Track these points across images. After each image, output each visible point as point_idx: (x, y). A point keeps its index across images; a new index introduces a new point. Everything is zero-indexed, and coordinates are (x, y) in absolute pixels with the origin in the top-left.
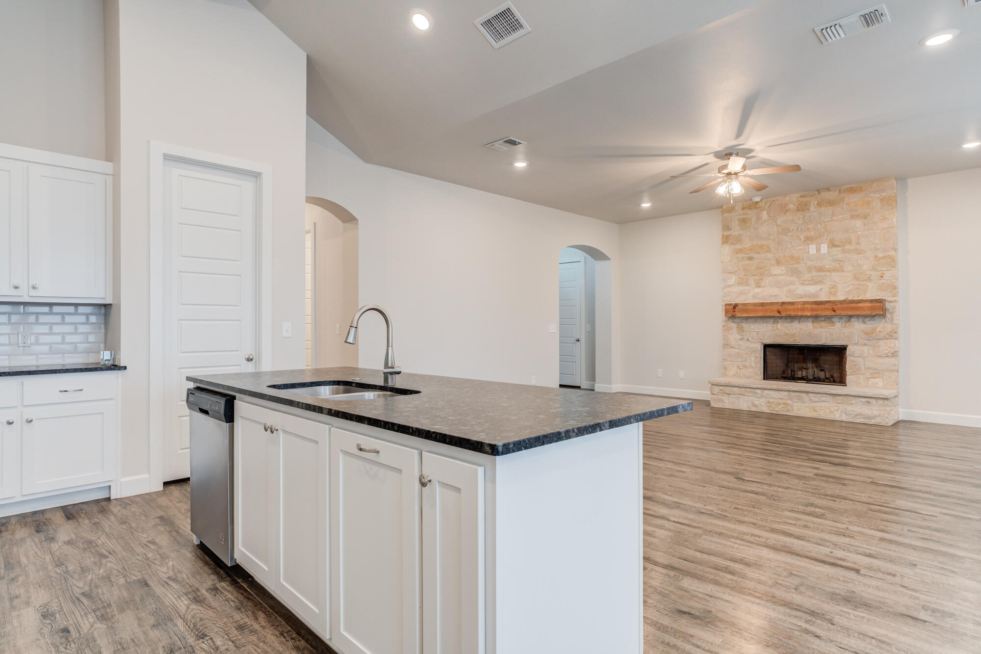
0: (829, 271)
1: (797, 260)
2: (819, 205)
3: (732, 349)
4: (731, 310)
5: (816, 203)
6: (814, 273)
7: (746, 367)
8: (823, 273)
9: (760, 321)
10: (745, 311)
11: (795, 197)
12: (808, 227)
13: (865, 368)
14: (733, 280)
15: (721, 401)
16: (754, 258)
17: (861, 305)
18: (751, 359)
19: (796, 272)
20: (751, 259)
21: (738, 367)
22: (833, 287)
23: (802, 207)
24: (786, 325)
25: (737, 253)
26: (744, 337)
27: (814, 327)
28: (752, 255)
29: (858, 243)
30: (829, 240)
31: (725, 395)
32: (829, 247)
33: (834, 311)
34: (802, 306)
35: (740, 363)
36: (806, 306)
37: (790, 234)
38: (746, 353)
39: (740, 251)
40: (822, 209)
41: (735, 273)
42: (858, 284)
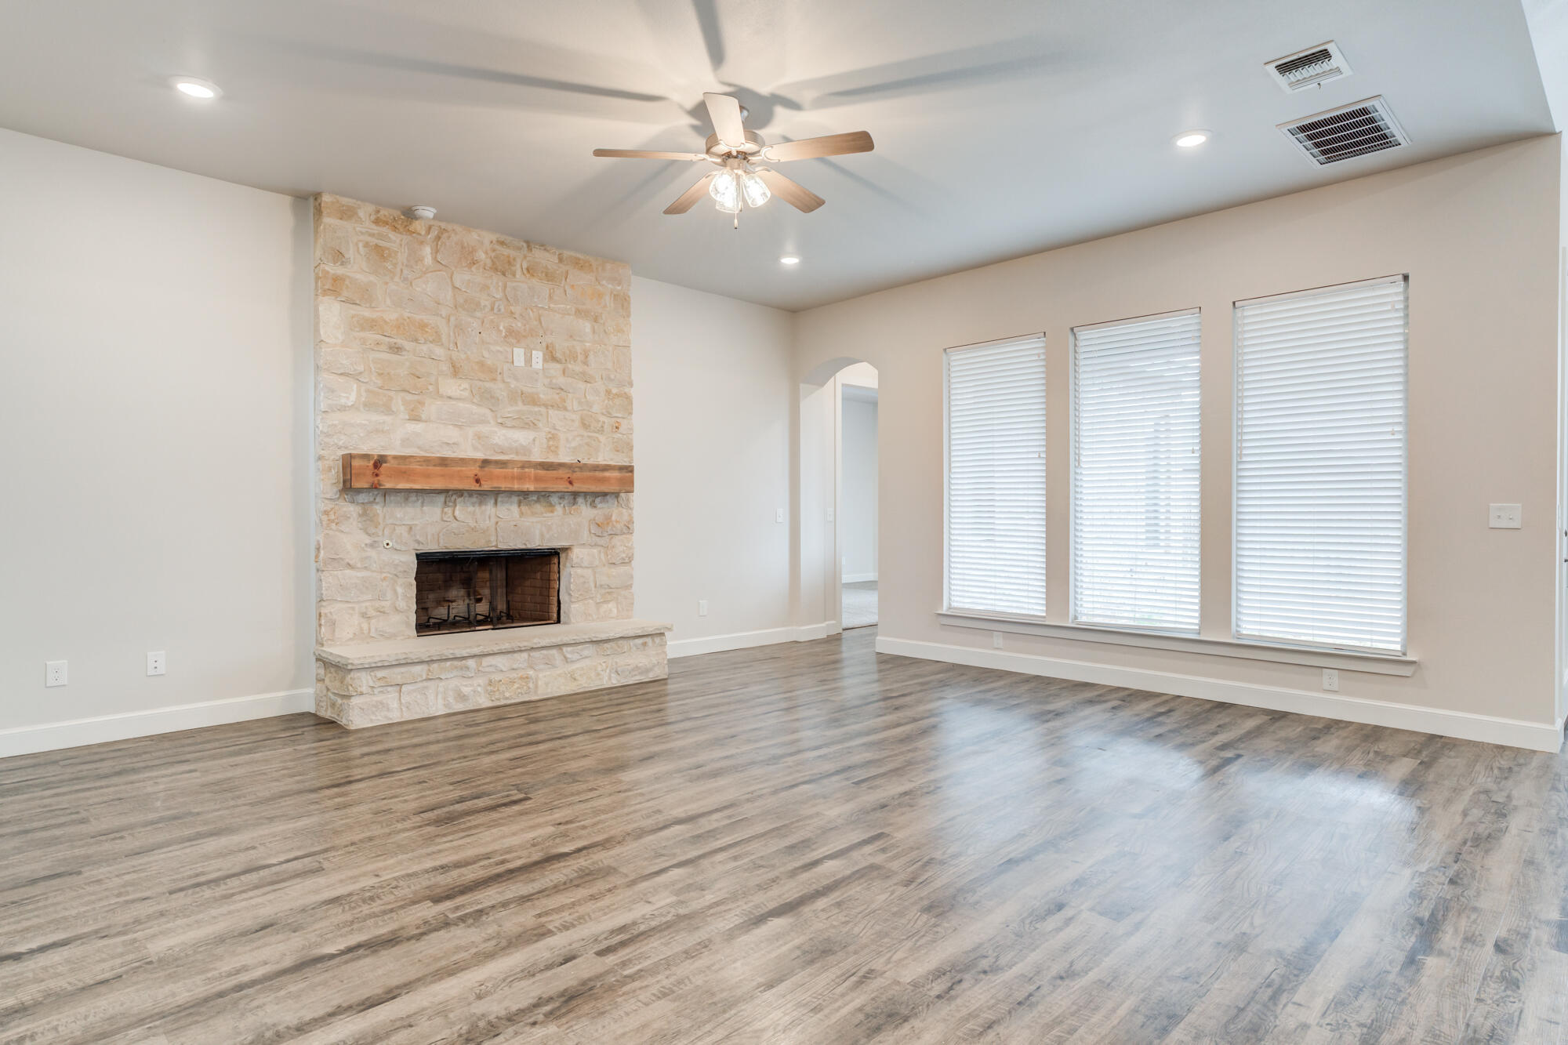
0: (546, 406)
1: (489, 372)
2: (530, 271)
3: (348, 572)
4: (369, 472)
5: (525, 265)
6: (520, 407)
7: (384, 612)
8: (536, 409)
9: (418, 500)
10: (403, 474)
11: (488, 237)
12: (512, 308)
13: (595, 587)
14: (351, 394)
15: (382, 705)
16: (405, 350)
17: (607, 474)
18: (395, 592)
19: (488, 398)
20: (396, 349)
21: (364, 615)
22: (553, 437)
23: (502, 268)
24: (471, 509)
25: (363, 329)
26: (376, 539)
27: (522, 514)
28: (400, 341)
29: (585, 363)
30: (544, 345)
31: (390, 689)
32: (545, 360)
33: (571, 483)
34: (519, 470)
35: (368, 604)
36: (527, 470)
37: (478, 314)
38: (385, 579)
39: (371, 325)
40: (534, 281)
41: (356, 377)
42: (589, 437)
